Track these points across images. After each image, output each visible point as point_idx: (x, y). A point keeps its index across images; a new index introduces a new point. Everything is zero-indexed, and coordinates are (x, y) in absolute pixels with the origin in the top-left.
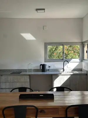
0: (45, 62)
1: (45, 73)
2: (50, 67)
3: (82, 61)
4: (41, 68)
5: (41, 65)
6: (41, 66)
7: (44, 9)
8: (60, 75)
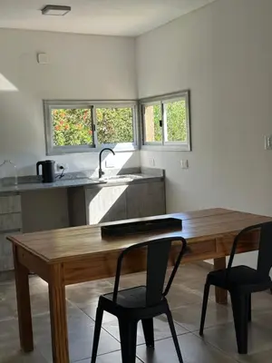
0: (47, 154)
1: (54, 185)
2: (62, 168)
3: (140, 148)
4: (41, 173)
5: (38, 164)
6: (41, 166)
7: (68, 8)
8: (101, 185)
